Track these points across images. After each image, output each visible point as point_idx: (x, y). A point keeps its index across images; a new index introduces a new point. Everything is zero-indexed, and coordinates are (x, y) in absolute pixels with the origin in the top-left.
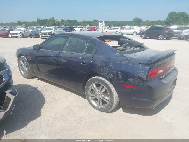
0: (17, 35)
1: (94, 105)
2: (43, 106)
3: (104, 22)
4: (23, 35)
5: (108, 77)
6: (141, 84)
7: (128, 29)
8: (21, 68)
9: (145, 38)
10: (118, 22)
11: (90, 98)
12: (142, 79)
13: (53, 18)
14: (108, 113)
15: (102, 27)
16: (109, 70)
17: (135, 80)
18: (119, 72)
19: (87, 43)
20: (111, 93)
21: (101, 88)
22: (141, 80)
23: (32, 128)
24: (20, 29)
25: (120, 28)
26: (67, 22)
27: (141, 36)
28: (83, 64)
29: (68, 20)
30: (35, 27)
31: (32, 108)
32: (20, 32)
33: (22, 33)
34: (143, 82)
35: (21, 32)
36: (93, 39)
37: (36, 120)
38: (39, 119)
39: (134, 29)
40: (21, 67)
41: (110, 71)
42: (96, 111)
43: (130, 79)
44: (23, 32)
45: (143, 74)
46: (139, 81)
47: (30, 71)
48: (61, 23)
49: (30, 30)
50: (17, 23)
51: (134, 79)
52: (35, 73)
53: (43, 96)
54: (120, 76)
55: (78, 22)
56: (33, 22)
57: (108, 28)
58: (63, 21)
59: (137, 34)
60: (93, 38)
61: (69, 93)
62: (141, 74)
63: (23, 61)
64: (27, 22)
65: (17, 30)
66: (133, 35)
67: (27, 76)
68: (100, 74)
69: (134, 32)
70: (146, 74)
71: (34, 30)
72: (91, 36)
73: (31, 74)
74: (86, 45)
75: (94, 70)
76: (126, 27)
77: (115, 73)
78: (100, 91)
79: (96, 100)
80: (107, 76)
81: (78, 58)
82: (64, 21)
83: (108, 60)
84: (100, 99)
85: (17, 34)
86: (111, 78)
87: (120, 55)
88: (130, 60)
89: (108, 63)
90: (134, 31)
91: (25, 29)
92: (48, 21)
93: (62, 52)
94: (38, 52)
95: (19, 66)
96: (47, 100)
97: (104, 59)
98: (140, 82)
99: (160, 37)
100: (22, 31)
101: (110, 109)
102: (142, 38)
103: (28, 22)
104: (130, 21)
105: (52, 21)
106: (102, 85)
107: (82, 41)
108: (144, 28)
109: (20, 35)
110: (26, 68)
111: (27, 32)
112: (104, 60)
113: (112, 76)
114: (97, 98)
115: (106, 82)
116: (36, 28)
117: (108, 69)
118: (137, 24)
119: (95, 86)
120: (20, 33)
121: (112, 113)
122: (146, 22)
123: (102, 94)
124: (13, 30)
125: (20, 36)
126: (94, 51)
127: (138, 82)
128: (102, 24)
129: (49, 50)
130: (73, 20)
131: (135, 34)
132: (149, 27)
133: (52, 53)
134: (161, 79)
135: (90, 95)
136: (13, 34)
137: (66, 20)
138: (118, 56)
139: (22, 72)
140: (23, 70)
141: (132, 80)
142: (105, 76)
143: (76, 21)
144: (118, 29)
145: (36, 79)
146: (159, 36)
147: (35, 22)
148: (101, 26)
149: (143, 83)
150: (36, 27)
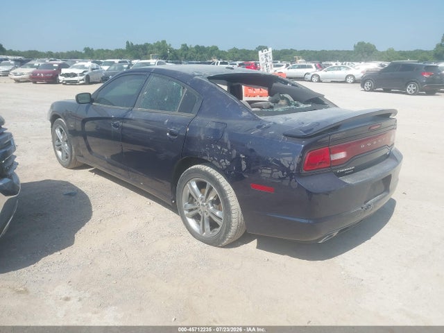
0: (75, 79)
1: (193, 230)
2: (83, 225)
3: (270, 50)
4: (88, 77)
5: (219, 166)
6: (286, 183)
7: (333, 69)
8: (58, 146)
9: (372, 90)
10: (316, 52)
11: (186, 212)
12: (288, 170)
13: (164, 42)
14: (221, 247)
15: (267, 61)
16: (221, 149)
17: (273, 172)
18: (241, 155)
19: (184, 88)
20: (226, 202)
21: (206, 191)
22: (285, 173)
23: (45, 269)
24: (84, 66)
25: (315, 65)
26: (195, 50)
27: (363, 86)
28: (171, 137)
29: (197, 47)
30: (117, 61)
31: (59, 228)
32: (81, 71)
33: (86, 74)
34: (289, 178)
35: (84, 72)
36: (196, 79)
37: (59, 253)
38: (66, 251)
39: (348, 68)
40: (57, 142)
41: (223, 151)
42: (196, 242)
43: (264, 171)
44: (90, 71)
45: (290, 159)
46: (281, 176)
47: (74, 152)
48: (180, 53)
49: (105, 68)
50: (84, 52)
51: (270, 172)
52: (82, 156)
53: (90, 205)
54: (243, 162)
55: (219, 51)
56: (117, 51)
57: (288, 65)
58: (185, 48)
59: (355, 81)
60: (198, 77)
61: (149, 201)
62: (286, 158)
63: (61, 131)
64: (104, 51)
65: (77, 67)
66: (345, 82)
67: (68, 163)
68: (205, 158)
69: (347, 77)
70: (297, 159)
71: (113, 67)
72: (196, 74)
73: (75, 159)
74: (182, 94)
75: (192, 150)
76: (332, 63)
77: (234, 156)
78: (204, 197)
79: (197, 217)
80: (217, 164)
81: (163, 122)
82: (188, 48)
83: (220, 128)
84: (206, 216)
85: (75, 75)
86: (225, 167)
87: (249, 116)
88: (268, 127)
89: (221, 133)
90: (349, 72)
91: (95, 65)
92: (152, 47)
93: (135, 109)
94: (87, 109)
95: (53, 142)
96: (96, 213)
97: (213, 126)
98: (284, 178)
99: (411, 88)
100: (86, 68)
101: (224, 238)
102: (365, 91)
103: (107, 51)
104: (345, 50)
105: (159, 48)
106: (209, 184)
107: (175, 84)
108: (374, 66)
109: (82, 78)
110: (66, 145)
111: (98, 72)
112: (213, 128)
113: (228, 163)
114: (200, 213)
115: (217, 177)
116: (120, 62)
117: (219, 148)
118: (363, 56)
119: (195, 186)
120: (82, 74)
121: (231, 249)
122: (387, 51)
123: (210, 204)
124: (67, 66)
125: (83, 80)
126: (197, 106)
127: (280, 178)
128: (266, 56)
129: (113, 105)
130: (208, 47)
131: (350, 80)
132: (387, 64)
133: (114, 111)
134: (343, 174)
135: (185, 206)
136: (67, 75)
137: (193, 46)
138: (244, 118)
139: (60, 153)
140: (60, 150)
141: (266, 172)
142: (214, 162)
143: (216, 48)
144: (310, 67)
145: (86, 171)
146: (406, 85)
147: (122, 51)
148: (265, 59)
149: (291, 180)
150: (119, 60)
